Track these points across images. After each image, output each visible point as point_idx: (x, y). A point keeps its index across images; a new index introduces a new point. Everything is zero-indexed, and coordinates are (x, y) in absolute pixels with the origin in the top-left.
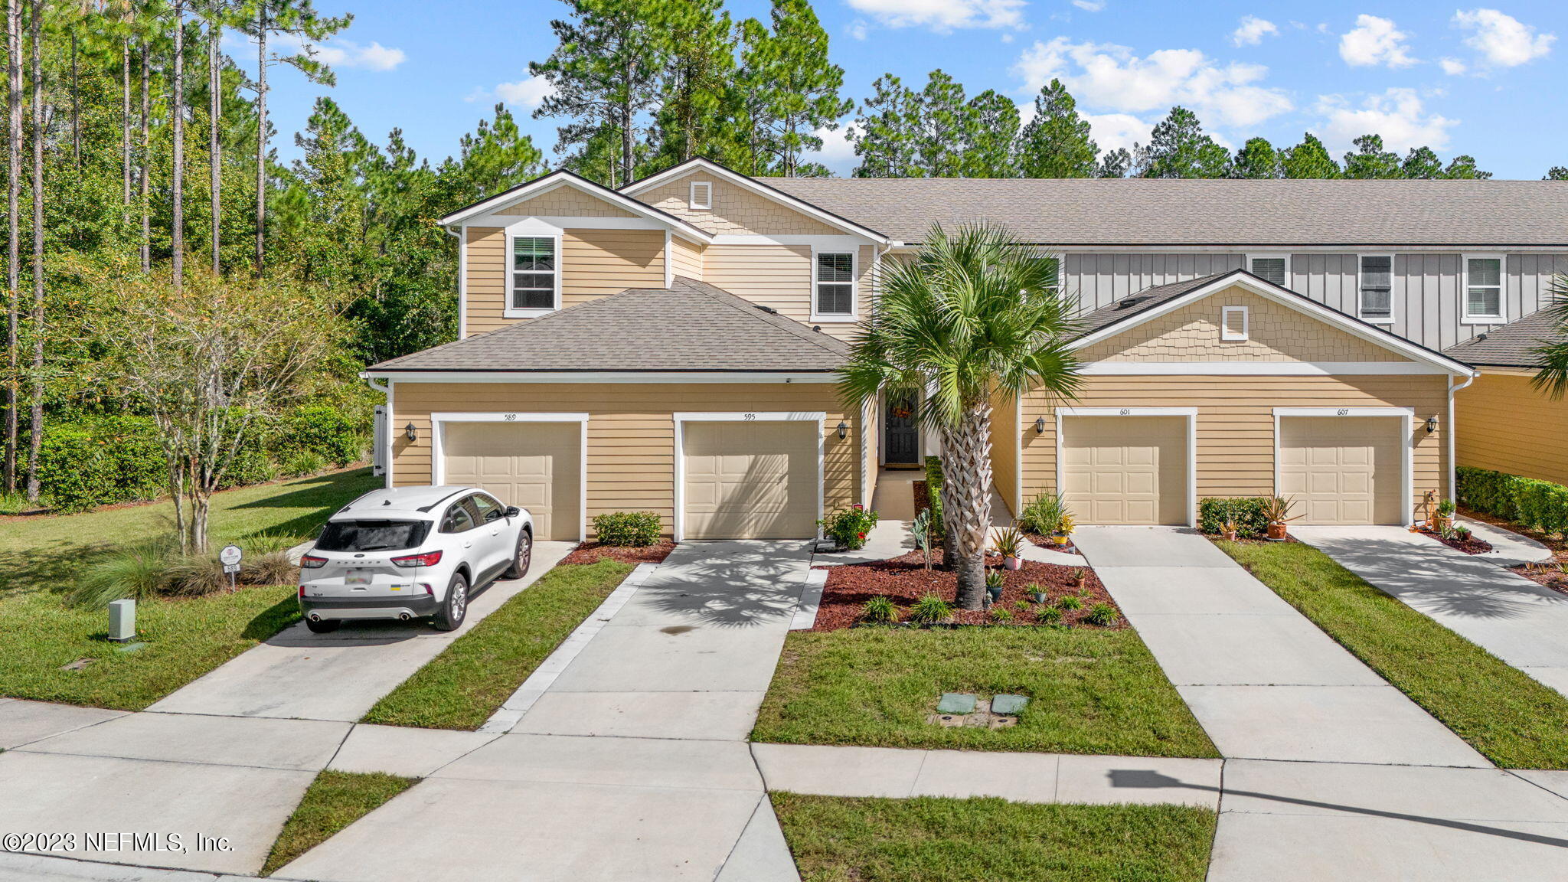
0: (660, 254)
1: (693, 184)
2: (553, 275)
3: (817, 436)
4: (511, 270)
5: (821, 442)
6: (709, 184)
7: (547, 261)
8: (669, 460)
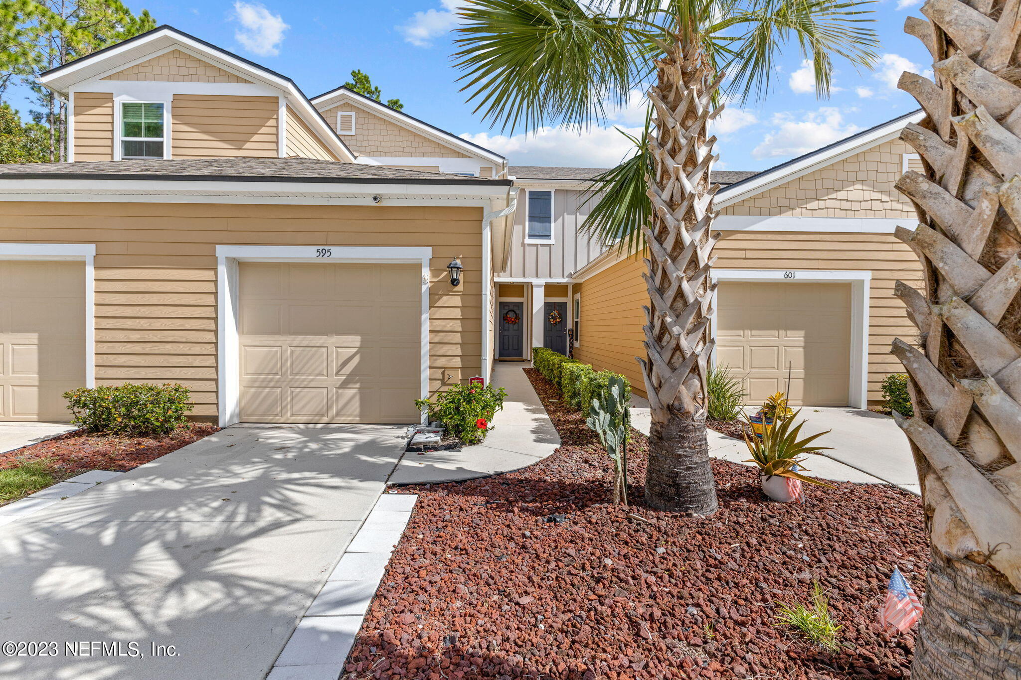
0: (272, 122)
1: (340, 113)
2: (162, 142)
3: (420, 280)
4: (119, 136)
5: (424, 288)
6: (353, 114)
7: (156, 130)
8: (210, 312)
